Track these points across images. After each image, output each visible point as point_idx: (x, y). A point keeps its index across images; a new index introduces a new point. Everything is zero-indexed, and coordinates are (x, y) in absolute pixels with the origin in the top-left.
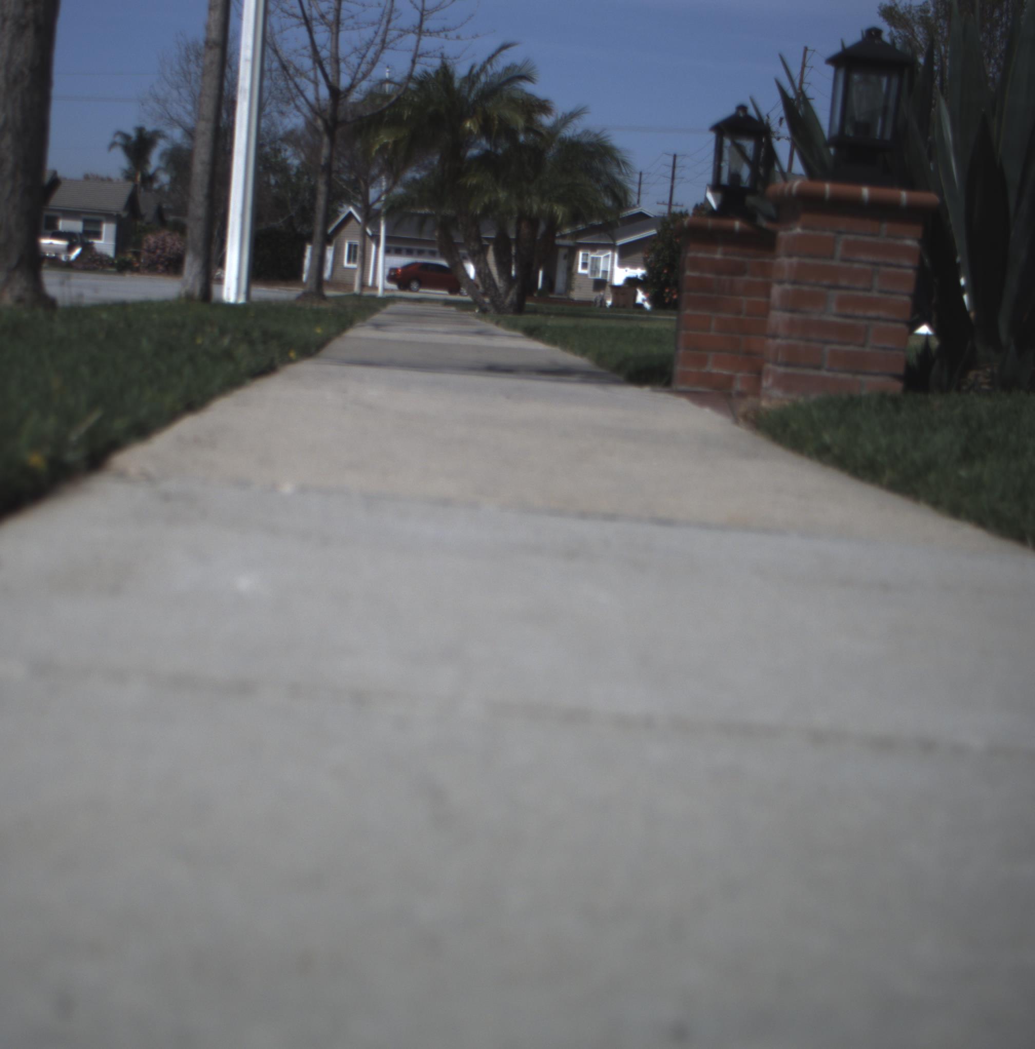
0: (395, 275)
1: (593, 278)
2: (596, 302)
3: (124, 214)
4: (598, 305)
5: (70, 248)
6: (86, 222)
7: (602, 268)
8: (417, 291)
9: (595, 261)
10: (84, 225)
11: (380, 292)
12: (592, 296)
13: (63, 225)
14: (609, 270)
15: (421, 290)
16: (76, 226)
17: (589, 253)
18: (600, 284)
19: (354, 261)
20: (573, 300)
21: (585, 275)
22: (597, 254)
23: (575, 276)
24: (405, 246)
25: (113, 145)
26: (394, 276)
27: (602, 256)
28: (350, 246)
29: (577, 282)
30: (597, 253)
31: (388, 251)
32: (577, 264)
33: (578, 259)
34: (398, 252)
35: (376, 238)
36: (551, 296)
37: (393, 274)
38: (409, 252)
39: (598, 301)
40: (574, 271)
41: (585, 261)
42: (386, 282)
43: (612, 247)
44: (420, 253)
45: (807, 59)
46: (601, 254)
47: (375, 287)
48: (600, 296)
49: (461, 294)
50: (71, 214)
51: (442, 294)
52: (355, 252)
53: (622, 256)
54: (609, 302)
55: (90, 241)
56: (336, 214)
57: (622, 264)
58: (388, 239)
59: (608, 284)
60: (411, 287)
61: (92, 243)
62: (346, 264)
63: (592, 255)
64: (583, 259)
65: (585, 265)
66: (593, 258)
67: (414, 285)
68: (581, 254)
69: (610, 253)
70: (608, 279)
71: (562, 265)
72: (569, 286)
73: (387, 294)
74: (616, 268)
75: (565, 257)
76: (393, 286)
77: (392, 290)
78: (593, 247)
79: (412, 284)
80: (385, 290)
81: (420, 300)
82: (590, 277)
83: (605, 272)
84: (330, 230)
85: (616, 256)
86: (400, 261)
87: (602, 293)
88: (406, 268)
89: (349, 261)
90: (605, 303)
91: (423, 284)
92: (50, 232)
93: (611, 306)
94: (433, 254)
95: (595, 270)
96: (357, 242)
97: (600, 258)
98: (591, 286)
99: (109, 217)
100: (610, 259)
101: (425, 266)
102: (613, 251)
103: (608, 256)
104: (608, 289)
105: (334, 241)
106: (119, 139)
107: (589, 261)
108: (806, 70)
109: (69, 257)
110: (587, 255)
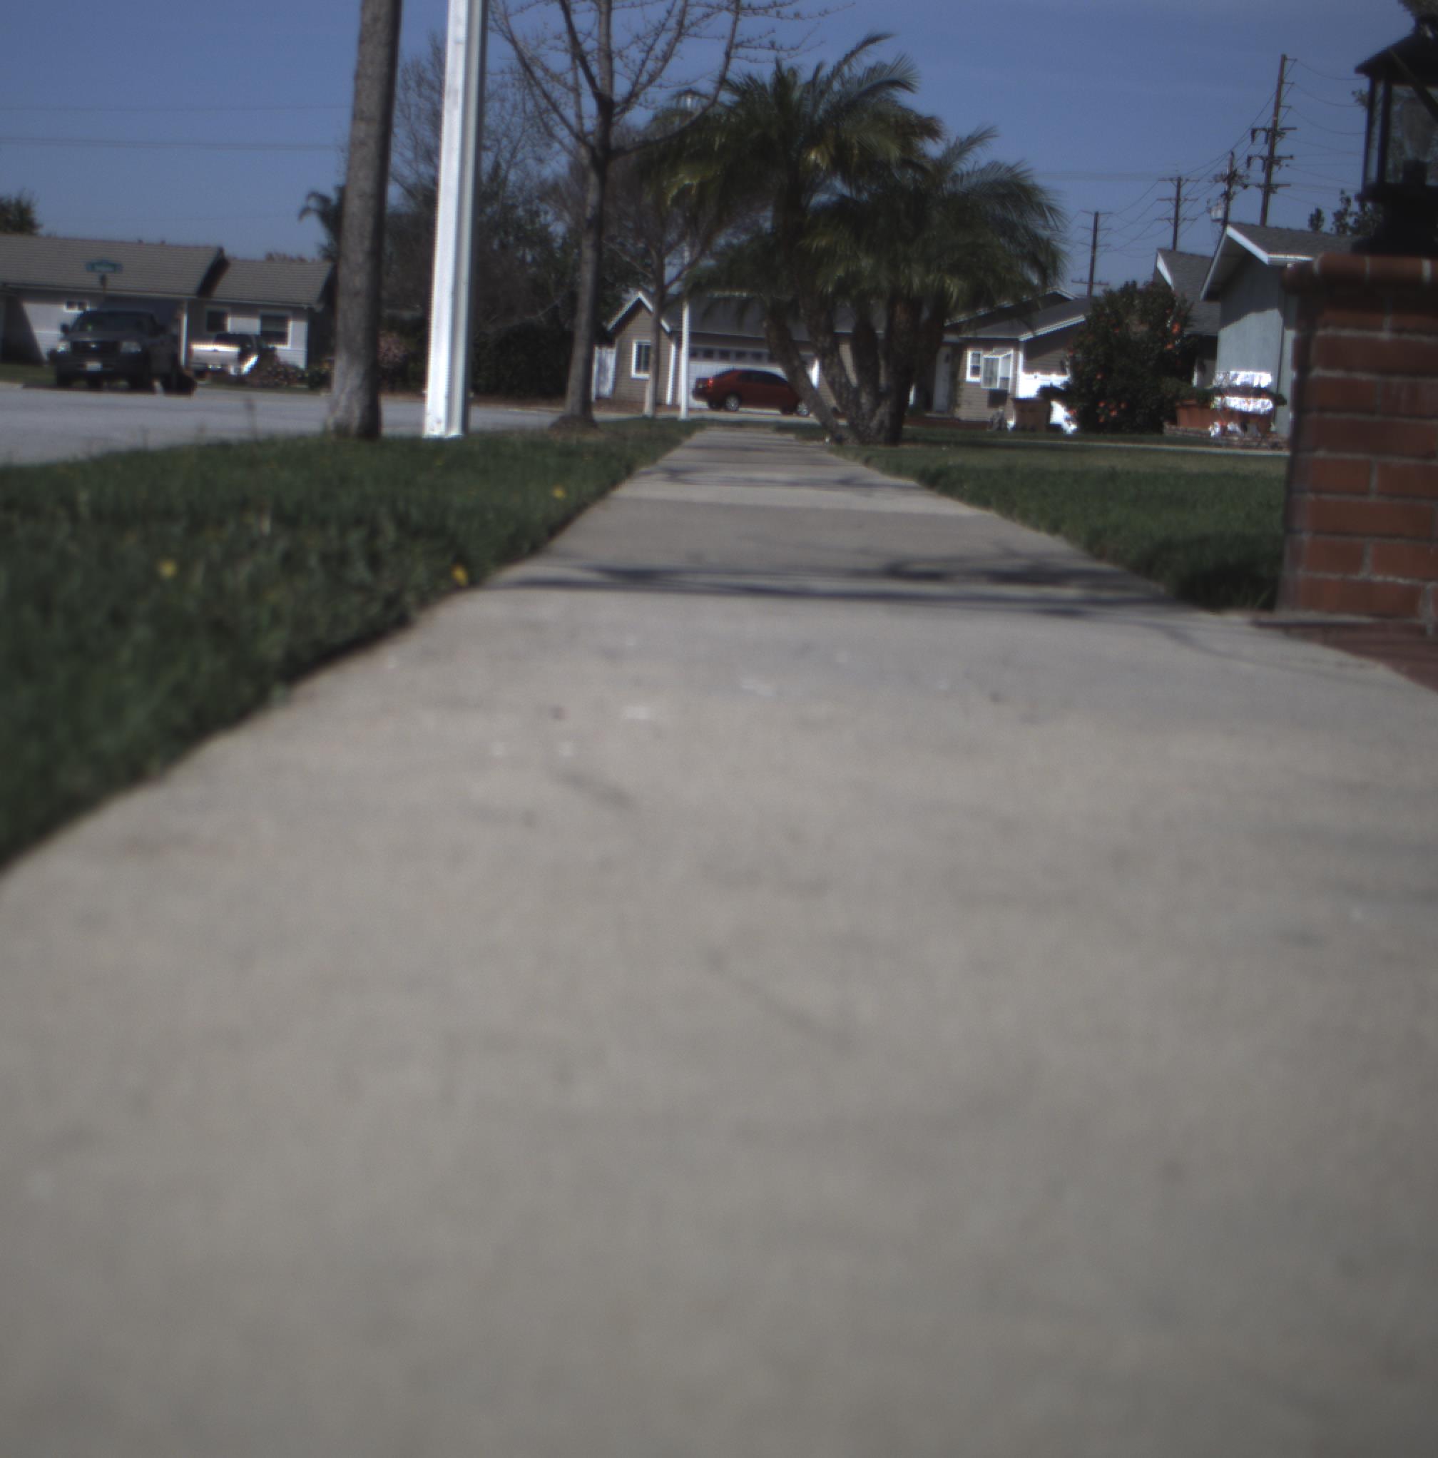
0: (704, 389)
1: (987, 388)
2: (992, 422)
3: (319, 308)
4: (996, 426)
5: (243, 357)
6: (265, 319)
7: (1000, 373)
8: (736, 411)
9: (991, 364)
10: (263, 324)
11: (683, 414)
12: (988, 414)
13: (233, 324)
14: (1011, 376)
15: (742, 409)
16: (251, 325)
17: (981, 352)
18: (999, 397)
19: (646, 370)
20: (959, 420)
21: (976, 384)
22: (994, 354)
23: (962, 387)
24: (717, 347)
25: (305, 211)
26: (702, 390)
27: (1000, 357)
28: (640, 347)
29: (964, 395)
30: (994, 351)
31: (693, 355)
32: (965, 368)
33: (966, 361)
34: (708, 355)
35: (676, 336)
36: (928, 415)
37: (701, 386)
38: (724, 356)
39: (996, 421)
40: (959, 378)
41: (976, 365)
42: (691, 398)
43: (1014, 344)
44: (740, 356)
45: (1285, 73)
46: (1000, 353)
47: (675, 406)
48: (998, 413)
49: (799, 414)
50: (244, 309)
51: (772, 414)
52: (647, 356)
53: (1028, 357)
54: (1011, 423)
55: (271, 346)
56: (619, 303)
57: (1029, 368)
58: (694, 336)
59: (1010, 397)
60: (728, 404)
61: (274, 349)
62: (634, 373)
63: (987, 355)
64: (972, 361)
65: (976, 371)
66: (987, 360)
67: (732, 403)
68: (970, 354)
69: (1012, 352)
70: (1010, 389)
71: (942, 370)
72: (953, 401)
73: (694, 415)
74: (1022, 376)
75: (947, 359)
76: (702, 404)
77: (700, 410)
78: (988, 344)
79: (728, 401)
80: (690, 409)
81: (740, 424)
82: (983, 387)
83: (1005, 380)
84: (611, 325)
85: (1021, 356)
86: (711, 369)
87: (1000, 410)
88: (720, 377)
89: (638, 369)
90: (1006, 424)
91: (744, 400)
92: (214, 334)
93: (1015, 428)
94: (757, 357)
95: (990, 377)
96: (648, 341)
97: (997, 359)
98: (985, 398)
99: (298, 311)
100: (1012, 360)
101: (748, 374)
102: (1017, 349)
103: (1008, 357)
104: (1010, 404)
105: (617, 341)
106: (313, 203)
107: (982, 364)
108: (1285, 88)
109: (239, 370)
110: (979, 355)
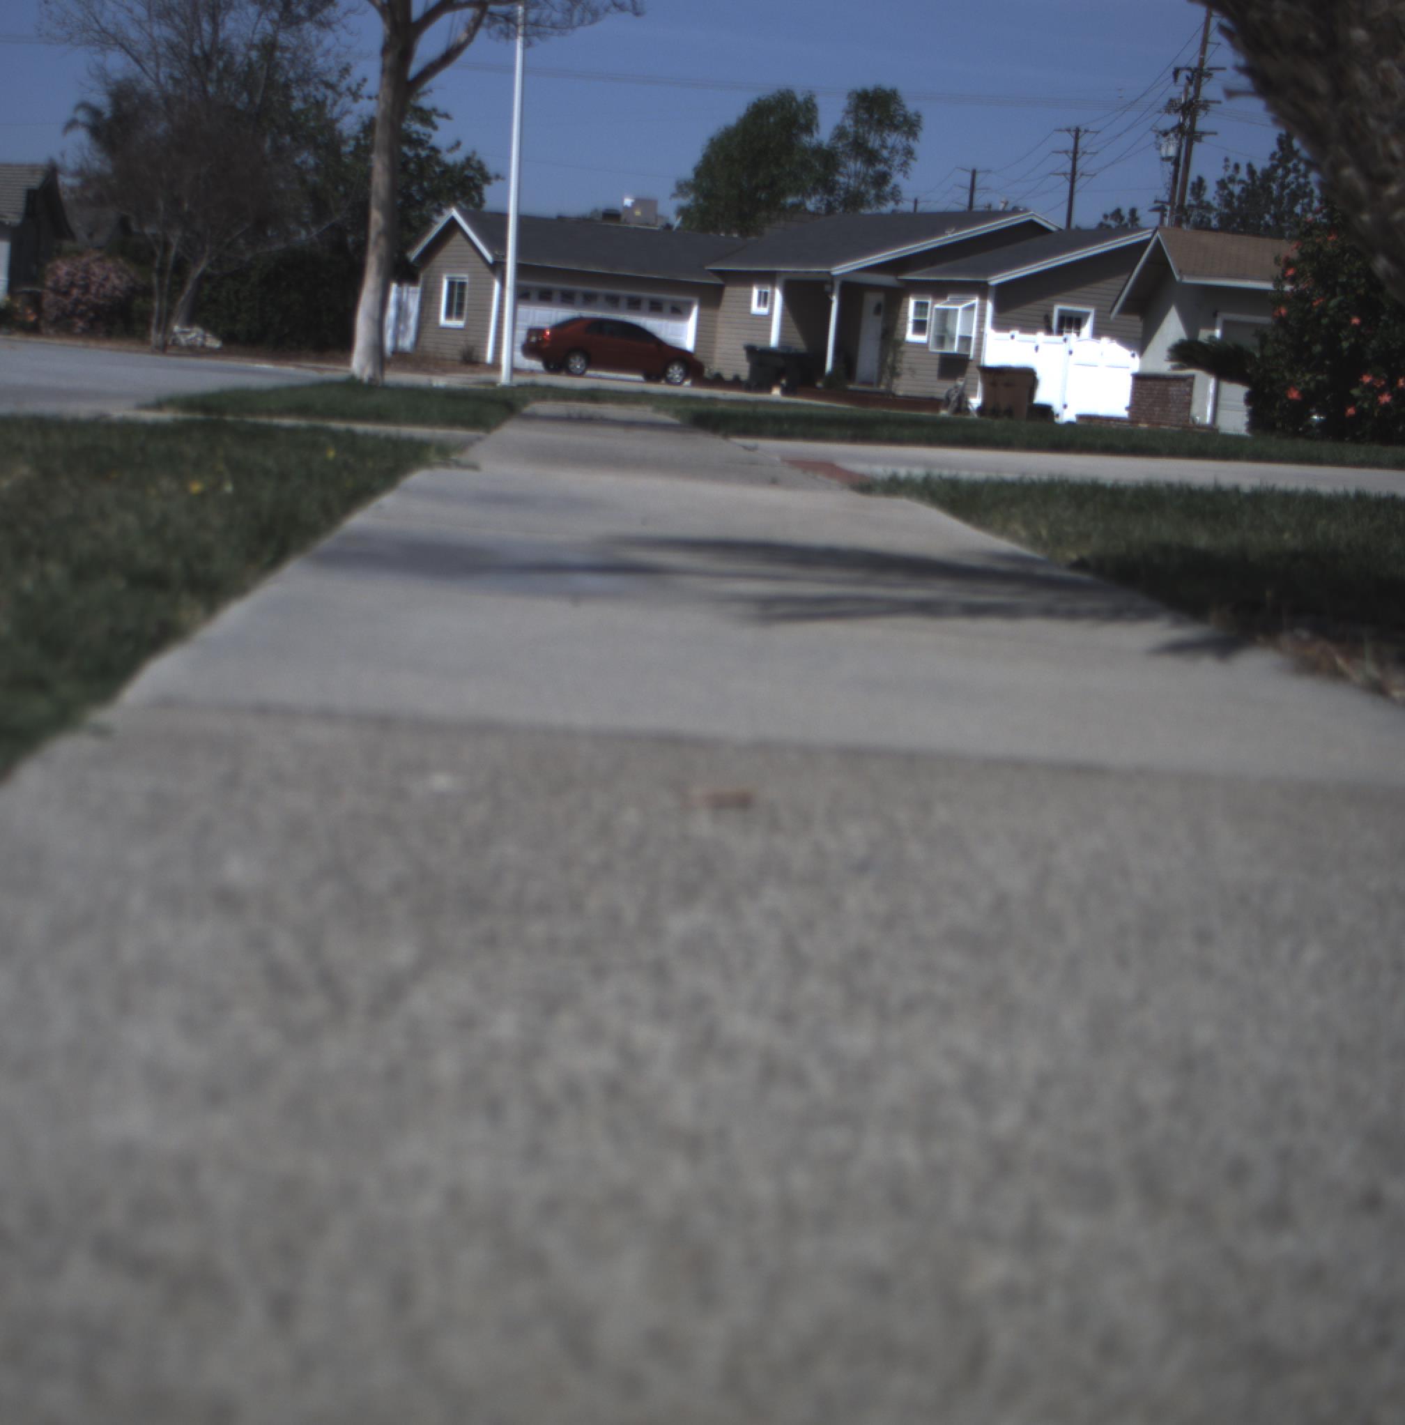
0: (538, 342)
1: (939, 351)
4: (954, 405)
7: (959, 331)
8: (581, 374)
9: (944, 316)
12: (941, 389)
14: (974, 335)
15: (590, 372)
17: (930, 301)
18: (954, 365)
19: (459, 315)
20: (894, 395)
21: (922, 346)
22: (949, 303)
23: (903, 348)
24: (557, 286)
26: (536, 345)
27: (960, 308)
28: (451, 285)
29: (905, 361)
30: (948, 299)
31: (522, 295)
32: (905, 324)
33: (906, 313)
36: (851, 387)
37: (534, 339)
39: (954, 398)
40: (897, 337)
41: (922, 318)
42: (518, 354)
43: (981, 289)
44: (589, 299)
46: (957, 302)
49: (670, 382)
51: (632, 381)
52: (461, 296)
54: (976, 402)
57: (1001, 324)
58: (522, 269)
59: (973, 364)
60: (571, 366)
62: (443, 320)
63: (936, 305)
64: (916, 313)
65: (920, 327)
66: (937, 309)
67: (577, 363)
68: (912, 303)
69: (976, 301)
70: (972, 353)
71: (871, 328)
72: (889, 368)
73: (520, 379)
74: (991, 335)
75: (878, 309)
76: (536, 364)
77: (530, 372)
78: (940, 290)
79: (572, 360)
80: (514, 370)
81: (588, 394)
82: (933, 349)
83: (966, 340)
84: (413, 255)
85: (990, 307)
86: (547, 316)
87: (960, 383)
88: (560, 328)
89: (449, 314)
90: (967, 403)
91: (595, 360)
93: (981, 410)
94: (613, 301)
95: (943, 337)
96: (464, 276)
97: (956, 310)
98: (935, 366)
100: (976, 312)
101: (600, 325)
102: (984, 297)
103: (971, 307)
105: (421, 276)
107: (931, 318)
110: (926, 304)
